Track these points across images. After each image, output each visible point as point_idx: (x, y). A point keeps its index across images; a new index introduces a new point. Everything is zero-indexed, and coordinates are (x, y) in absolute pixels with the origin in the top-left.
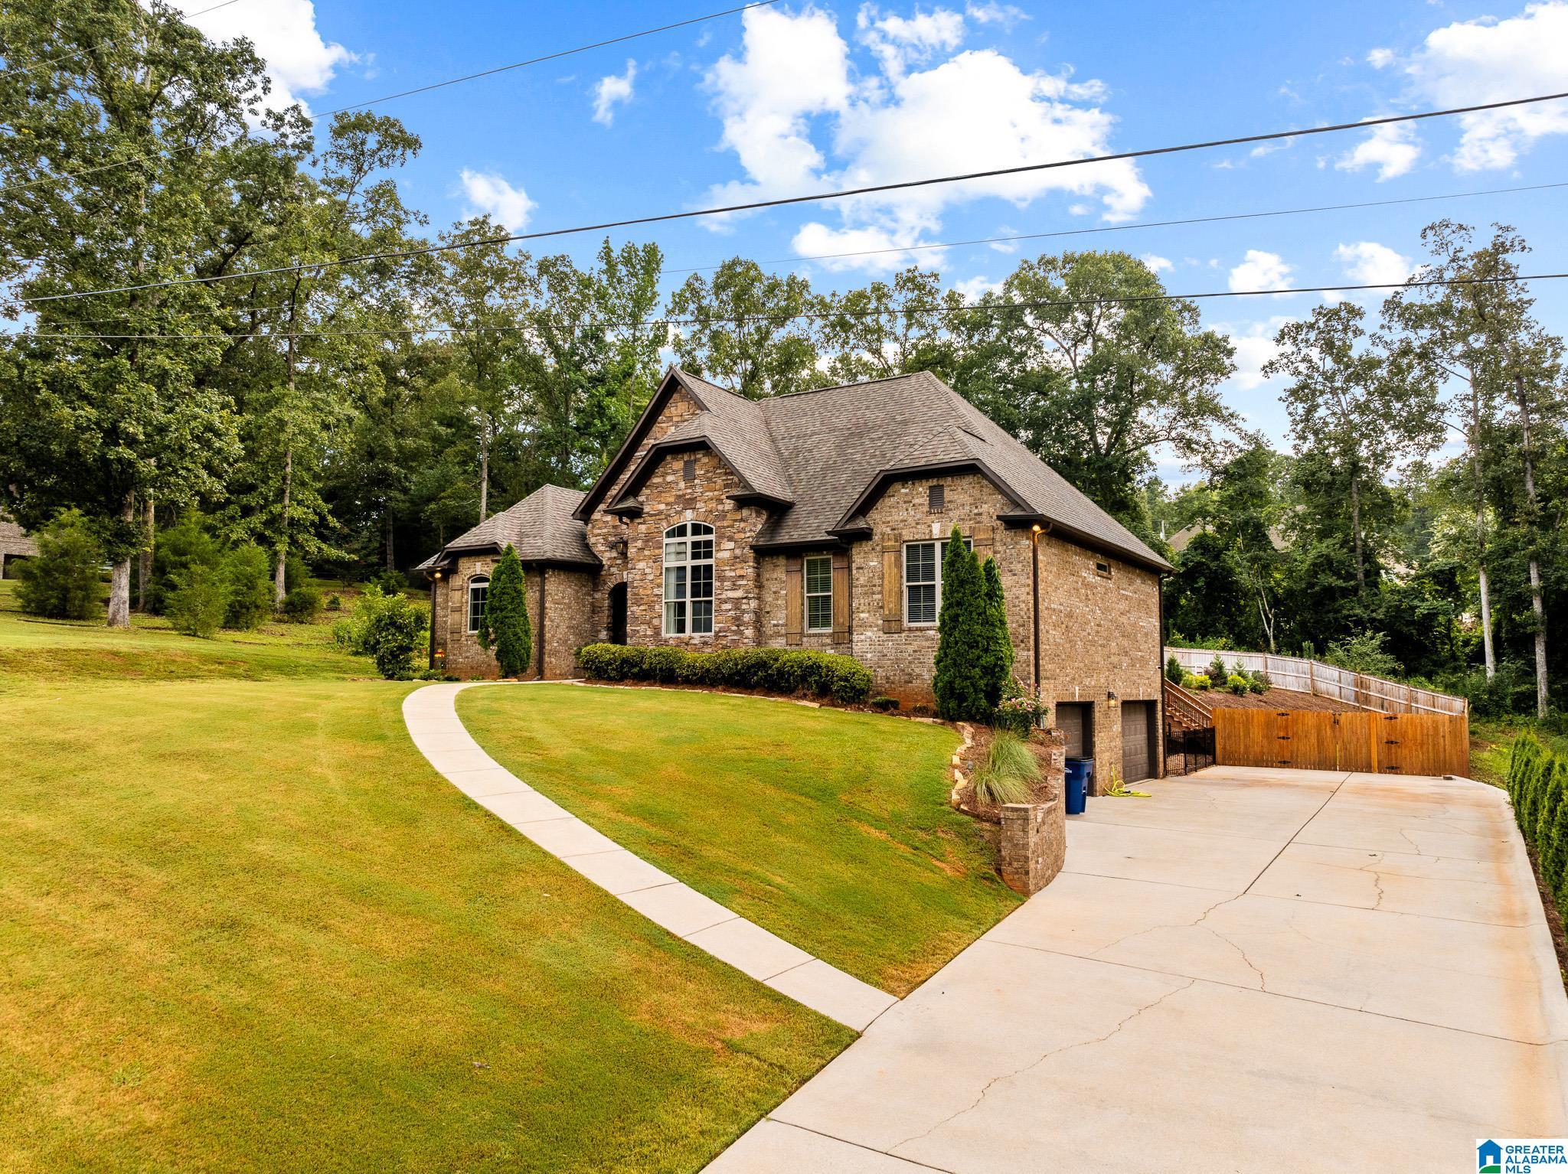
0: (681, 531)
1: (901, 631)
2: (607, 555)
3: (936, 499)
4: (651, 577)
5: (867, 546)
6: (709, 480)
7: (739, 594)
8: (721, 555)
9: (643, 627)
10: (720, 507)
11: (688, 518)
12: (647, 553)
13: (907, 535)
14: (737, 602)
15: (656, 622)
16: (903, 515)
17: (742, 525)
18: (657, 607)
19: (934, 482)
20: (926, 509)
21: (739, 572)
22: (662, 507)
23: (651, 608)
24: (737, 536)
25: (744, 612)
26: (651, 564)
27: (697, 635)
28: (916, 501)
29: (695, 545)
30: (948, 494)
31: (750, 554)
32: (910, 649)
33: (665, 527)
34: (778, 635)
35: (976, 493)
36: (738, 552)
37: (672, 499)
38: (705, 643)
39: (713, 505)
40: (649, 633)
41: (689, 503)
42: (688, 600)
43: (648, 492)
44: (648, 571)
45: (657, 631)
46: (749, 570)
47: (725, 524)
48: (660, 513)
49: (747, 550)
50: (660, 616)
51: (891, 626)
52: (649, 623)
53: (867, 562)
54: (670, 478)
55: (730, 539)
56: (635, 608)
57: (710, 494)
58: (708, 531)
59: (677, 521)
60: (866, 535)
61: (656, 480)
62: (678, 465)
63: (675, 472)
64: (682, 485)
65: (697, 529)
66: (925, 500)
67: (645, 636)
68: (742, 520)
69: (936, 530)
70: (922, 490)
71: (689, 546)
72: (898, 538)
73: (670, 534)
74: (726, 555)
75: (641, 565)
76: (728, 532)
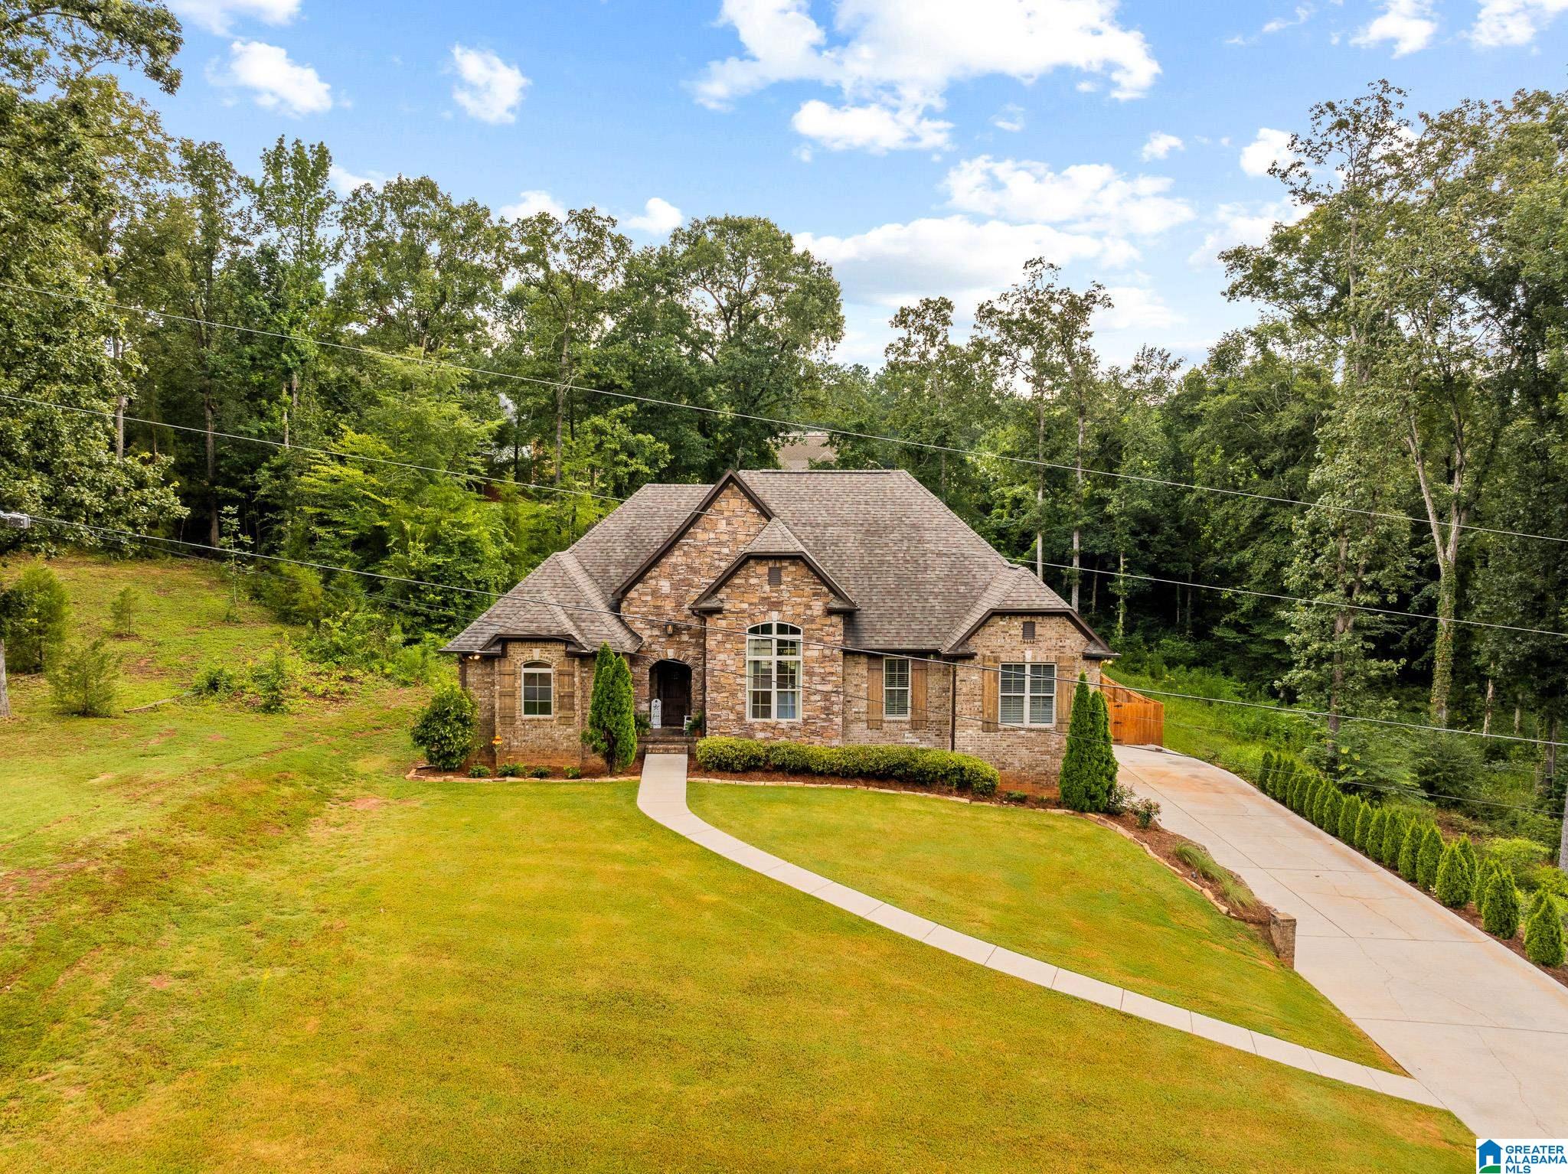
0: (767, 628)
1: (997, 730)
2: (648, 632)
3: (1029, 632)
4: (733, 668)
5: (970, 663)
6: (796, 587)
7: (829, 688)
8: (808, 653)
9: (724, 712)
10: (809, 612)
11: (774, 618)
12: (728, 646)
13: (1005, 658)
14: (826, 696)
15: (739, 708)
16: (1000, 642)
17: (831, 629)
18: (740, 695)
19: (1027, 619)
20: (1020, 638)
21: (828, 670)
22: (745, 606)
23: (733, 695)
24: (826, 639)
25: (833, 703)
26: (733, 655)
27: (784, 721)
28: (1012, 632)
29: (781, 643)
30: (1038, 629)
31: (841, 655)
32: (1004, 745)
33: (748, 624)
34: (859, 720)
35: (1061, 630)
36: (827, 652)
37: (756, 600)
38: (793, 728)
39: (801, 609)
40: (732, 717)
41: (776, 605)
42: (774, 690)
43: (728, 590)
44: (729, 662)
45: (741, 718)
46: (840, 669)
47: (814, 627)
48: (743, 611)
49: (835, 652)
50: (744, 703)
51: (989, 726)
52: (732, 709)
53: (969, 677)
54: (753, 581)
55: (819, 640)
56: (715, 695)
57: (798, 600)
58: (795, 631)
59: (761, 621)
60: (970, 657)
61: (737, 581)
62: (763, 569)
63: (758, 576)
64: (767, 588)
65: (782, 629)
66: (1020, 632)
67: (728, 720)
68: (831, 625)
69: (1029, 656)
70: (1017, 624)
71: (775, 642)
72: (996, 660)
73: (754, 631)
74: (816, 654)
75: (721, 657)
76: (818, 634)
